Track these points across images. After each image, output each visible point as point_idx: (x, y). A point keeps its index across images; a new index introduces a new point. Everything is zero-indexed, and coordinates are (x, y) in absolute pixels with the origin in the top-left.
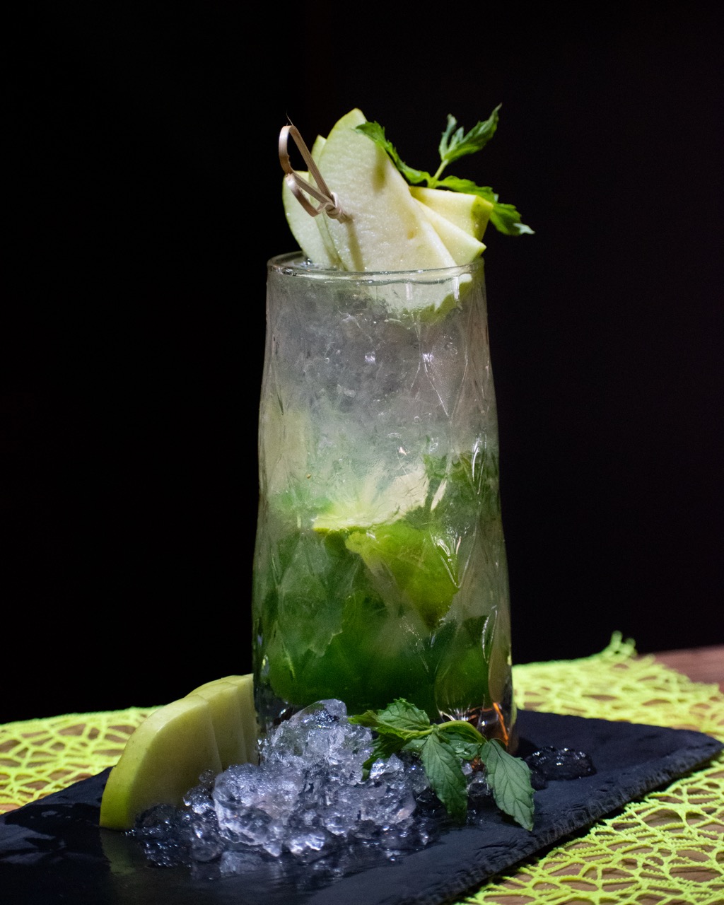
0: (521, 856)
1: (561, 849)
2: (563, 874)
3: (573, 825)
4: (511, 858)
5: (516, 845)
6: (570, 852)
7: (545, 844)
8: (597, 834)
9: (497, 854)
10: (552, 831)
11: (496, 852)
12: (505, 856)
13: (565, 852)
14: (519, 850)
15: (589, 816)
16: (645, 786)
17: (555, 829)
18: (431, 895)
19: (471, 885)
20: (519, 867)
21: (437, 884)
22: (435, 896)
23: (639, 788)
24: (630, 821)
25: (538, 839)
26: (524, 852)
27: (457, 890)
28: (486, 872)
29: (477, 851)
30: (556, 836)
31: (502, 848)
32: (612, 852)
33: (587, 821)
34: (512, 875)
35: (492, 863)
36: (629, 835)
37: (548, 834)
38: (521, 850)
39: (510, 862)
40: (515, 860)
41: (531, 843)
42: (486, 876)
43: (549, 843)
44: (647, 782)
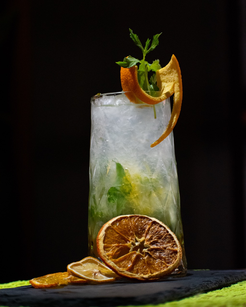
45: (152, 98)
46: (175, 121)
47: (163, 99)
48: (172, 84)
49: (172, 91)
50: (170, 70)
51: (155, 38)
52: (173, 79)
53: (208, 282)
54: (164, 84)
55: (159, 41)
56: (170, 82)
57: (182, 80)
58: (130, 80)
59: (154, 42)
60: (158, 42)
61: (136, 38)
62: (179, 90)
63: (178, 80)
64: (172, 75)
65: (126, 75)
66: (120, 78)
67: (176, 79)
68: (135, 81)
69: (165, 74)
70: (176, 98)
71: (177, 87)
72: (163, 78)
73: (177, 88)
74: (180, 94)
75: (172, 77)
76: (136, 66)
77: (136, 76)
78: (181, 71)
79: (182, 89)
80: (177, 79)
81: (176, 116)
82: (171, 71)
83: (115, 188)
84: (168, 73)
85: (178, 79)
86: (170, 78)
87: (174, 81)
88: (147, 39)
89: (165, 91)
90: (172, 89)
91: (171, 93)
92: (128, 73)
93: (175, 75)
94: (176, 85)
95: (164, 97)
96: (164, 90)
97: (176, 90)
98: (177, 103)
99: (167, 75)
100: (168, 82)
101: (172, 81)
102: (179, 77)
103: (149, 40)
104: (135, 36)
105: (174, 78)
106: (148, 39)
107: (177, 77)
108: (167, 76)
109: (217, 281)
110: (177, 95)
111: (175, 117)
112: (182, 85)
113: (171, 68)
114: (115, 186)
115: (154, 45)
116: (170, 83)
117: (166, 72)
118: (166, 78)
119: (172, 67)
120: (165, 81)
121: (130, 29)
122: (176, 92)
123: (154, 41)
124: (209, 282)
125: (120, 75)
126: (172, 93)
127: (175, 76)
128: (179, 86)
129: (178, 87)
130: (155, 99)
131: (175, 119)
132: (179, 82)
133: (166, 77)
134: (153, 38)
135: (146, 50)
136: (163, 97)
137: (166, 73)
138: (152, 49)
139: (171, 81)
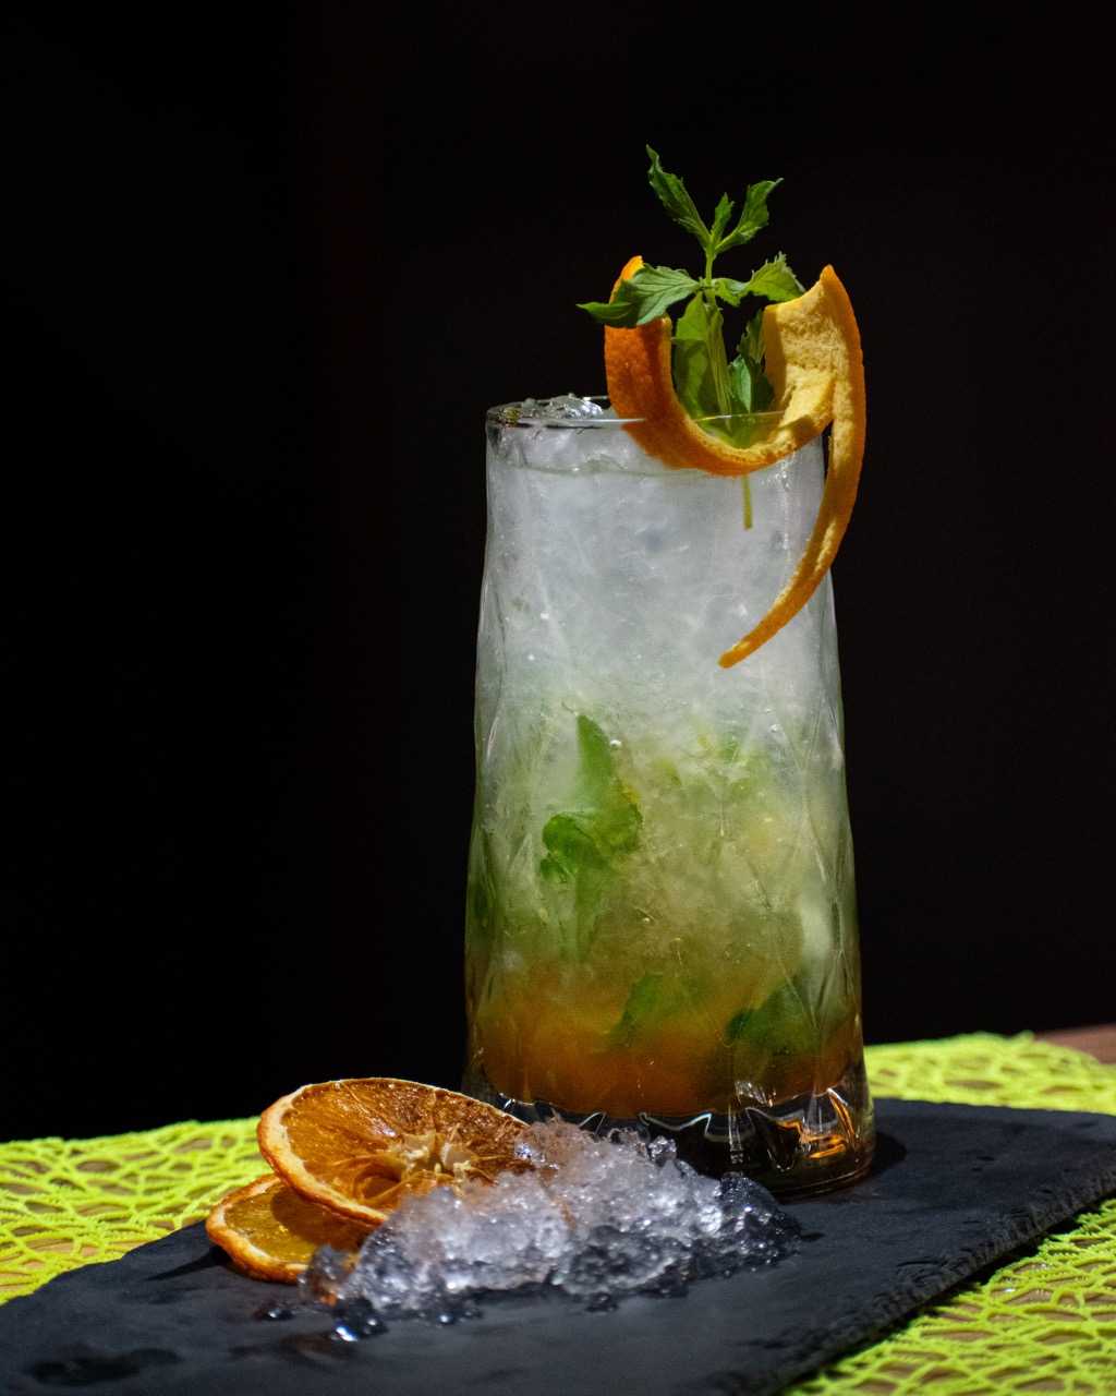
0: (955, 1278)
1: (1007, 1271)
2: (1029, 1301)
3: (1016, 1238)
4: (943, 1280)
5: (945, 1263)
6: (1023, 1275)
7: (984, 1263)
8: (1051, 1252)
9: (923, 1274)
10: (991, 1245)
11: (923, 1271)
12: (934, 1277)
13: (1014, 1276)
14: (951, 1270)
15: (1034, 1226)
16: (1100, 1187)
17: (994, 1240)
18: (848, 1326)
19: (898, 1315)
20: (956, 1294)
21: (854, 1312)
22: (852, 1328)
23: (1092, 1190)
24: (1095, 1235)
25: (974, 1255)
26: (959, 1273)
27: (881, 1322)
28: (914, 1299)
29: (896, 1269)
30: (997, 1252)
31: (929, 1266)
32: (1085, 1274)
33: (1032, 1233)
34: (949, 1304)
35: (920, 1286)
36: (1101, 1252)
37: (987, 1249)
38: (953, 1269)
39: (943, 1286)
40: (948, 1283)
41: (965, 1261)
42: (914, 1305)
43: (988, 1262)
44: (1103, 1182)
45: (733, 456)
46: (830, 550)
47: (780, 453)
48: (824, 378)
49: (823, 412)
50: (817, 316)
51: (753, 194)
52: (828, 357)
53: (922, 1265)
54: (793, 373)
55: (769, 210)
56: (816, 366)
57: (865, 371)
58: (641, 374)
59: (751, 212)
60: (766, 215)
61: (674, 189)
62: (849, 412)
63: (846, 372)
64: (826, 341)
65: (627, 348)
66: (602, 353)
67: (841, 362)
68: (658, 384)
69: (797, 328)
70: (838, 445)
71: (843, 399)
72: (792, 346)
73: (842, 404)
74: (855, 432)
75: (824, 347)
76: (666, 321)
77: (666, 364)
78: (861, 333)
79: (864, 410)
80: (844, 367)
81: (833, 525)
82: (822, 322)
83: (570, 820)
84: (811, 327)
85: (847, 366)
86: (817, 354)
87: (833, 367)
88: (723, 195)
89: (793, 414)
90: (823, 404)
91: (818, 422)
92: (633, 343)
93: (837, 345)
94: (839, 387)
95: (785, 446)
96: (791, 402)
97: (840, 411)
98: (841, 468)
99: (806, 336)
100: (809, 365)
101: (824, 368)
102: (850, 356)
103: (729, 202)
104: (672, 179)
105: (832, 357)
106: (725, 198)
107: (846, 357)
108: (807, 342)
109: (969, 1250)
110: (844, 435)
111: (830, 533)
112: (864, 390)
113: (820, 312)
114: (571, 810)
115: (749, 224)
116: (816, 371)
117: (802, 322)
118: (803, 348)
119: (823, 308)
120: (799, 359)
121: (650, 151)
122: (839, 417)
123: (749, 206)
124: (927, 1262)
125: (603, 342)
126: (821, 421)
127: (838, 349)
128: (853, 397)
129: (848, 402)
130: (744, 456)
131: (832, 540)
132: (852, 379)
133: (803, 343)
134: (746, 194)
135: (715, 238)
136: (783, 444)
137: (801, 327)
138: (738, 236)
139: (820, 366)
